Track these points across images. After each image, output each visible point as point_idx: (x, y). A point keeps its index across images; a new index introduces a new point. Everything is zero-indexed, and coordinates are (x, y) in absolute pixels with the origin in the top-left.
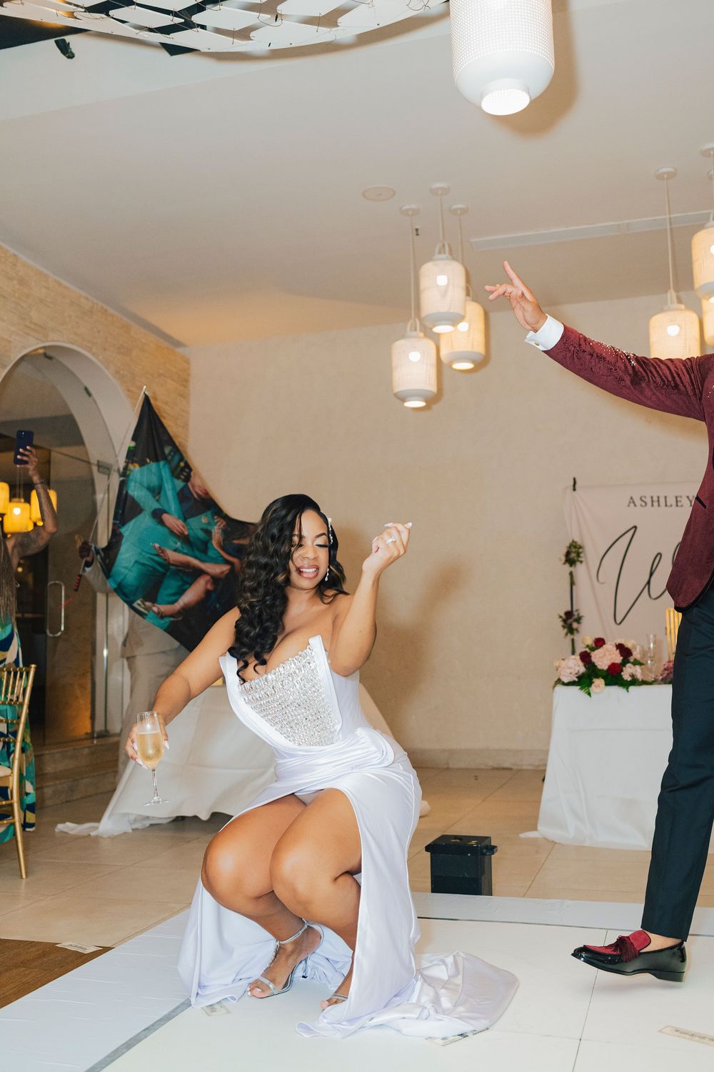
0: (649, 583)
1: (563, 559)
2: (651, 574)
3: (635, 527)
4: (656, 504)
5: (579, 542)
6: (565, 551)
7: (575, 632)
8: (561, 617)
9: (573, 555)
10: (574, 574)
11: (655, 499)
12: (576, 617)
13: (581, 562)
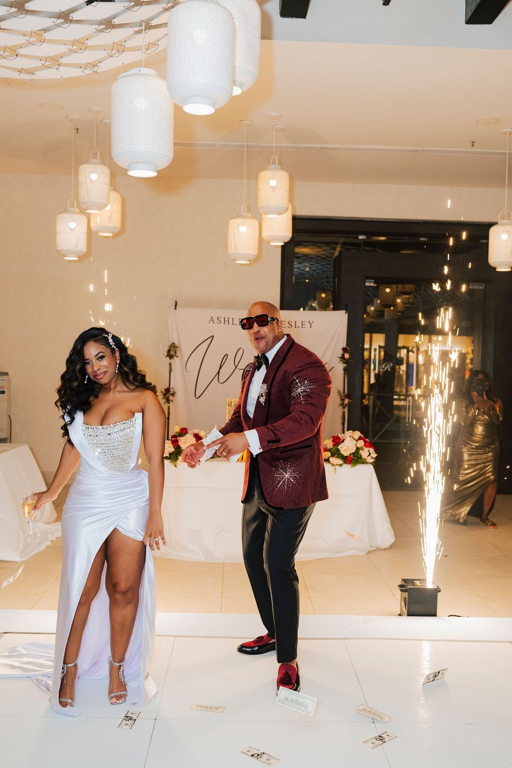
0: (219, 373)
1: (166, 354)
2: (220, 368)
3: (213, 336)
4: (227, 322)
5: (177, 344)
6: (167, 349)
7: (171, 402)
8: (162, 392)
9: (172, 353)
10: (172, 365)
11: (226, 319)
12: (172, 392)
13: (177, 357)
